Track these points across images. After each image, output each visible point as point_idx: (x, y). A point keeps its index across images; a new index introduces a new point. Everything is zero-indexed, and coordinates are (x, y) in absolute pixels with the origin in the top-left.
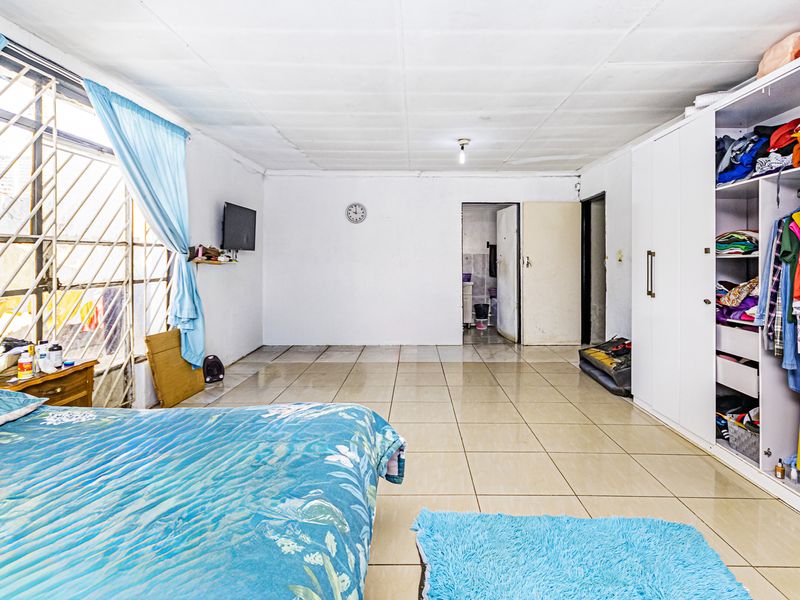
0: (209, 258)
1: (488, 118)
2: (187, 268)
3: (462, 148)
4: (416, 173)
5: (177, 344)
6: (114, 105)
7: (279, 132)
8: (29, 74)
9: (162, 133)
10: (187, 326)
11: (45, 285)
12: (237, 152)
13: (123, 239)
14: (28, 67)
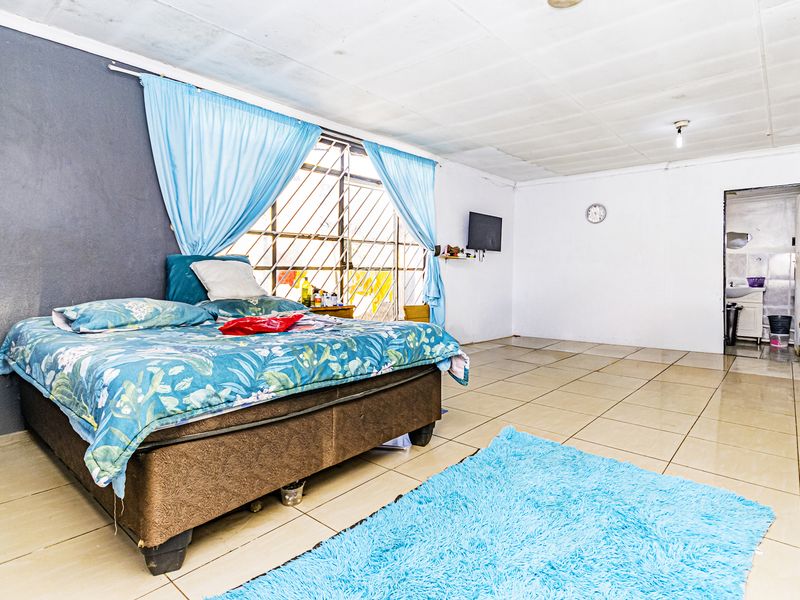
0: (452, 255)
1: (683, 96)
2: (434, 262)
3: (679, 131)
4: (664, 165)
5: (426, 315)
6: (382, 153)
7: (498, 149)
8: (337, 144)
9: (415, 166)
10: (434, 303)
11: (344, 265)
12: (483, 170)
13: (391, 240)
14: (335, 141)
